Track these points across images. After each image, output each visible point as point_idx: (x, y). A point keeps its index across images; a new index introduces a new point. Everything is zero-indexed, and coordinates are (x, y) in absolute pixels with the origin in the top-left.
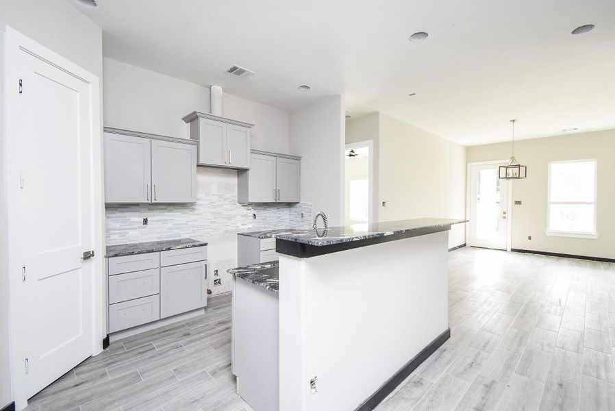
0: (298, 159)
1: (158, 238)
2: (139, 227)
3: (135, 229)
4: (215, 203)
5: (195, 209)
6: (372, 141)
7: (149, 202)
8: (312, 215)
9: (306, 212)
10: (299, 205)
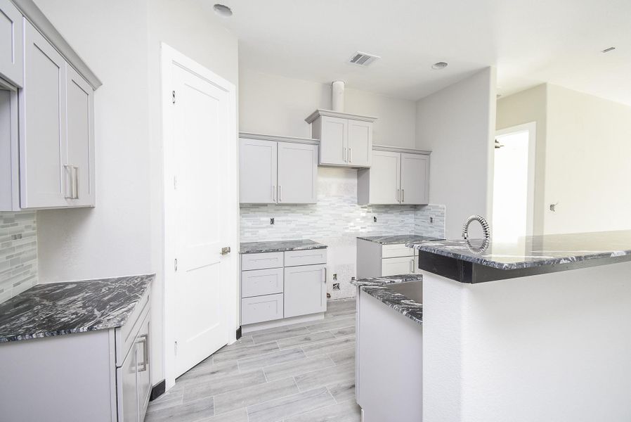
0: (428, 153)
1: (282, 238)
2: (267, 227)
3: (264, 228)
4: (334, 204)
5: (316, 210)
6: (535, 123)
7: (276, 202)
8: (444, 219)
9: (436, 216)
10: (427, 208)
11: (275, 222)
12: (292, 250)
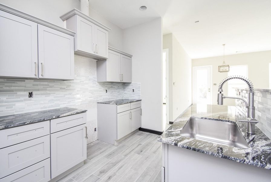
0: (130, 56)
2: (25, 100)
3: (22, 101)
4: (83, 82)
5: (70, 86)
6: (168, 49)
7: (37, 77)
8: (141, 90)
9: (136, 88)
10: (131, 84)
11: (34, 95)
12: (58, 117)
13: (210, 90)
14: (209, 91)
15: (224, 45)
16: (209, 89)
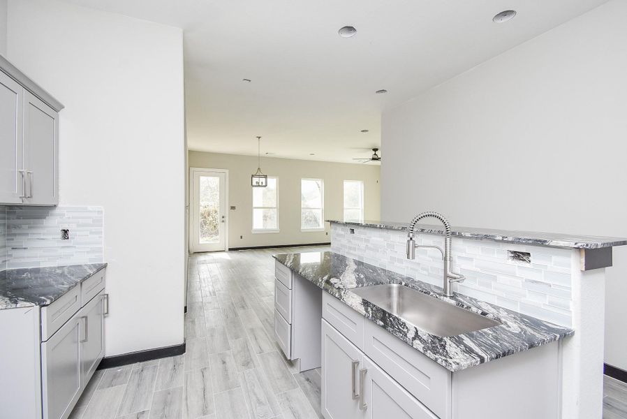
8: (103, 231)
9: (79, 226)
10: (57, 211)
13: (224, 219)
14: (223, 221)
15: (259, 138)
16: (223, 217)
